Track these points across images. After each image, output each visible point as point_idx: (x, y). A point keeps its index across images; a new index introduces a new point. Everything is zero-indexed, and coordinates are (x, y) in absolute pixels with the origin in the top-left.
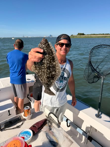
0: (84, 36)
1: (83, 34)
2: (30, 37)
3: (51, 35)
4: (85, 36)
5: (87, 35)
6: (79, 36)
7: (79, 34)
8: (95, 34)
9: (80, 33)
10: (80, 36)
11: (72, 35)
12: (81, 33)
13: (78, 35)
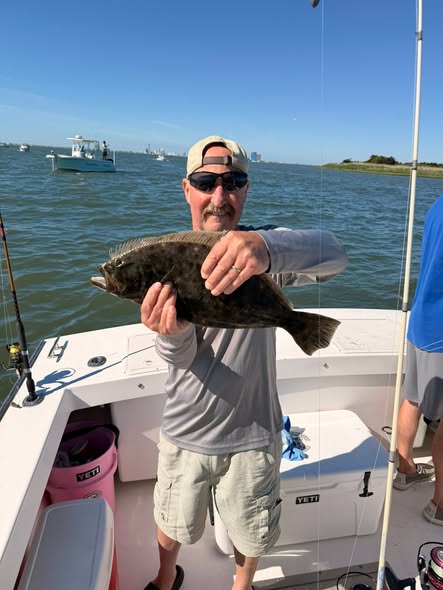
0: (392, 167)
1: (392, 161)
2: (173, 154)
3: (255, 153)
4: (398, 167)
5: (406, 164)
6: (374, 165)
7: (374, 159)
8: (438, 163)
9: (379, 155)
10: (380, 165)
11: (345, 161)
12: (382, 157)
13: (369, 161)
